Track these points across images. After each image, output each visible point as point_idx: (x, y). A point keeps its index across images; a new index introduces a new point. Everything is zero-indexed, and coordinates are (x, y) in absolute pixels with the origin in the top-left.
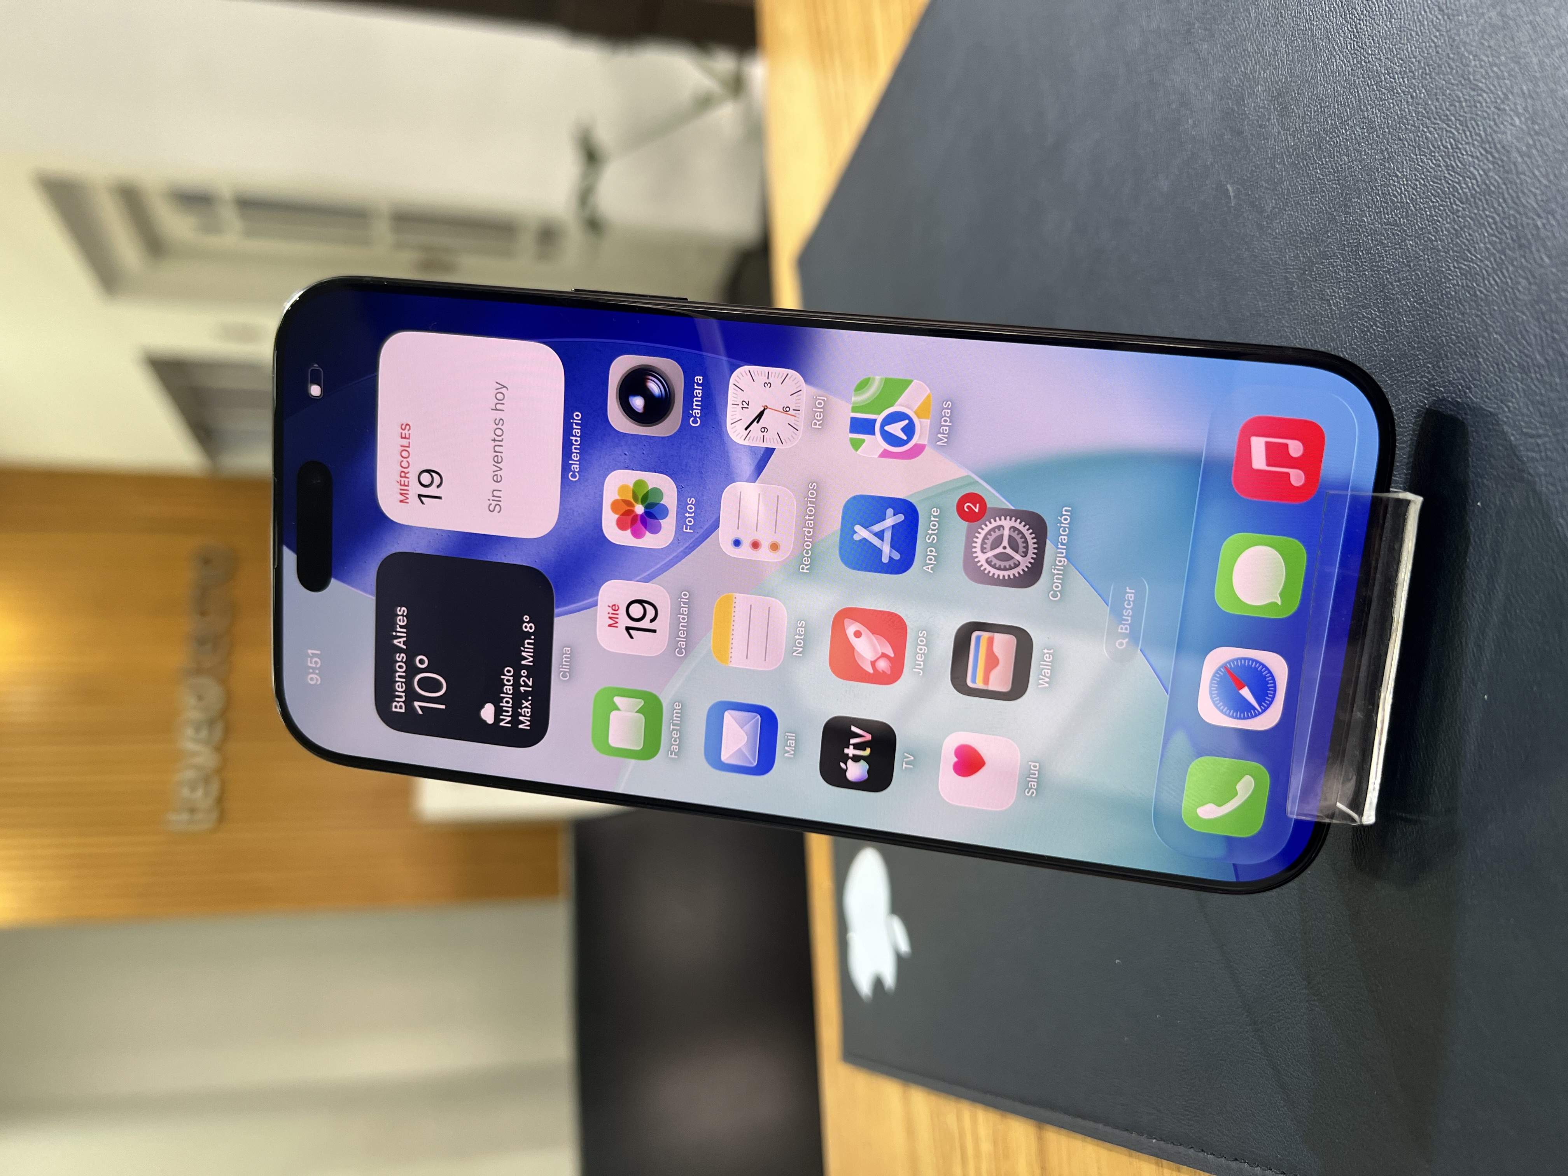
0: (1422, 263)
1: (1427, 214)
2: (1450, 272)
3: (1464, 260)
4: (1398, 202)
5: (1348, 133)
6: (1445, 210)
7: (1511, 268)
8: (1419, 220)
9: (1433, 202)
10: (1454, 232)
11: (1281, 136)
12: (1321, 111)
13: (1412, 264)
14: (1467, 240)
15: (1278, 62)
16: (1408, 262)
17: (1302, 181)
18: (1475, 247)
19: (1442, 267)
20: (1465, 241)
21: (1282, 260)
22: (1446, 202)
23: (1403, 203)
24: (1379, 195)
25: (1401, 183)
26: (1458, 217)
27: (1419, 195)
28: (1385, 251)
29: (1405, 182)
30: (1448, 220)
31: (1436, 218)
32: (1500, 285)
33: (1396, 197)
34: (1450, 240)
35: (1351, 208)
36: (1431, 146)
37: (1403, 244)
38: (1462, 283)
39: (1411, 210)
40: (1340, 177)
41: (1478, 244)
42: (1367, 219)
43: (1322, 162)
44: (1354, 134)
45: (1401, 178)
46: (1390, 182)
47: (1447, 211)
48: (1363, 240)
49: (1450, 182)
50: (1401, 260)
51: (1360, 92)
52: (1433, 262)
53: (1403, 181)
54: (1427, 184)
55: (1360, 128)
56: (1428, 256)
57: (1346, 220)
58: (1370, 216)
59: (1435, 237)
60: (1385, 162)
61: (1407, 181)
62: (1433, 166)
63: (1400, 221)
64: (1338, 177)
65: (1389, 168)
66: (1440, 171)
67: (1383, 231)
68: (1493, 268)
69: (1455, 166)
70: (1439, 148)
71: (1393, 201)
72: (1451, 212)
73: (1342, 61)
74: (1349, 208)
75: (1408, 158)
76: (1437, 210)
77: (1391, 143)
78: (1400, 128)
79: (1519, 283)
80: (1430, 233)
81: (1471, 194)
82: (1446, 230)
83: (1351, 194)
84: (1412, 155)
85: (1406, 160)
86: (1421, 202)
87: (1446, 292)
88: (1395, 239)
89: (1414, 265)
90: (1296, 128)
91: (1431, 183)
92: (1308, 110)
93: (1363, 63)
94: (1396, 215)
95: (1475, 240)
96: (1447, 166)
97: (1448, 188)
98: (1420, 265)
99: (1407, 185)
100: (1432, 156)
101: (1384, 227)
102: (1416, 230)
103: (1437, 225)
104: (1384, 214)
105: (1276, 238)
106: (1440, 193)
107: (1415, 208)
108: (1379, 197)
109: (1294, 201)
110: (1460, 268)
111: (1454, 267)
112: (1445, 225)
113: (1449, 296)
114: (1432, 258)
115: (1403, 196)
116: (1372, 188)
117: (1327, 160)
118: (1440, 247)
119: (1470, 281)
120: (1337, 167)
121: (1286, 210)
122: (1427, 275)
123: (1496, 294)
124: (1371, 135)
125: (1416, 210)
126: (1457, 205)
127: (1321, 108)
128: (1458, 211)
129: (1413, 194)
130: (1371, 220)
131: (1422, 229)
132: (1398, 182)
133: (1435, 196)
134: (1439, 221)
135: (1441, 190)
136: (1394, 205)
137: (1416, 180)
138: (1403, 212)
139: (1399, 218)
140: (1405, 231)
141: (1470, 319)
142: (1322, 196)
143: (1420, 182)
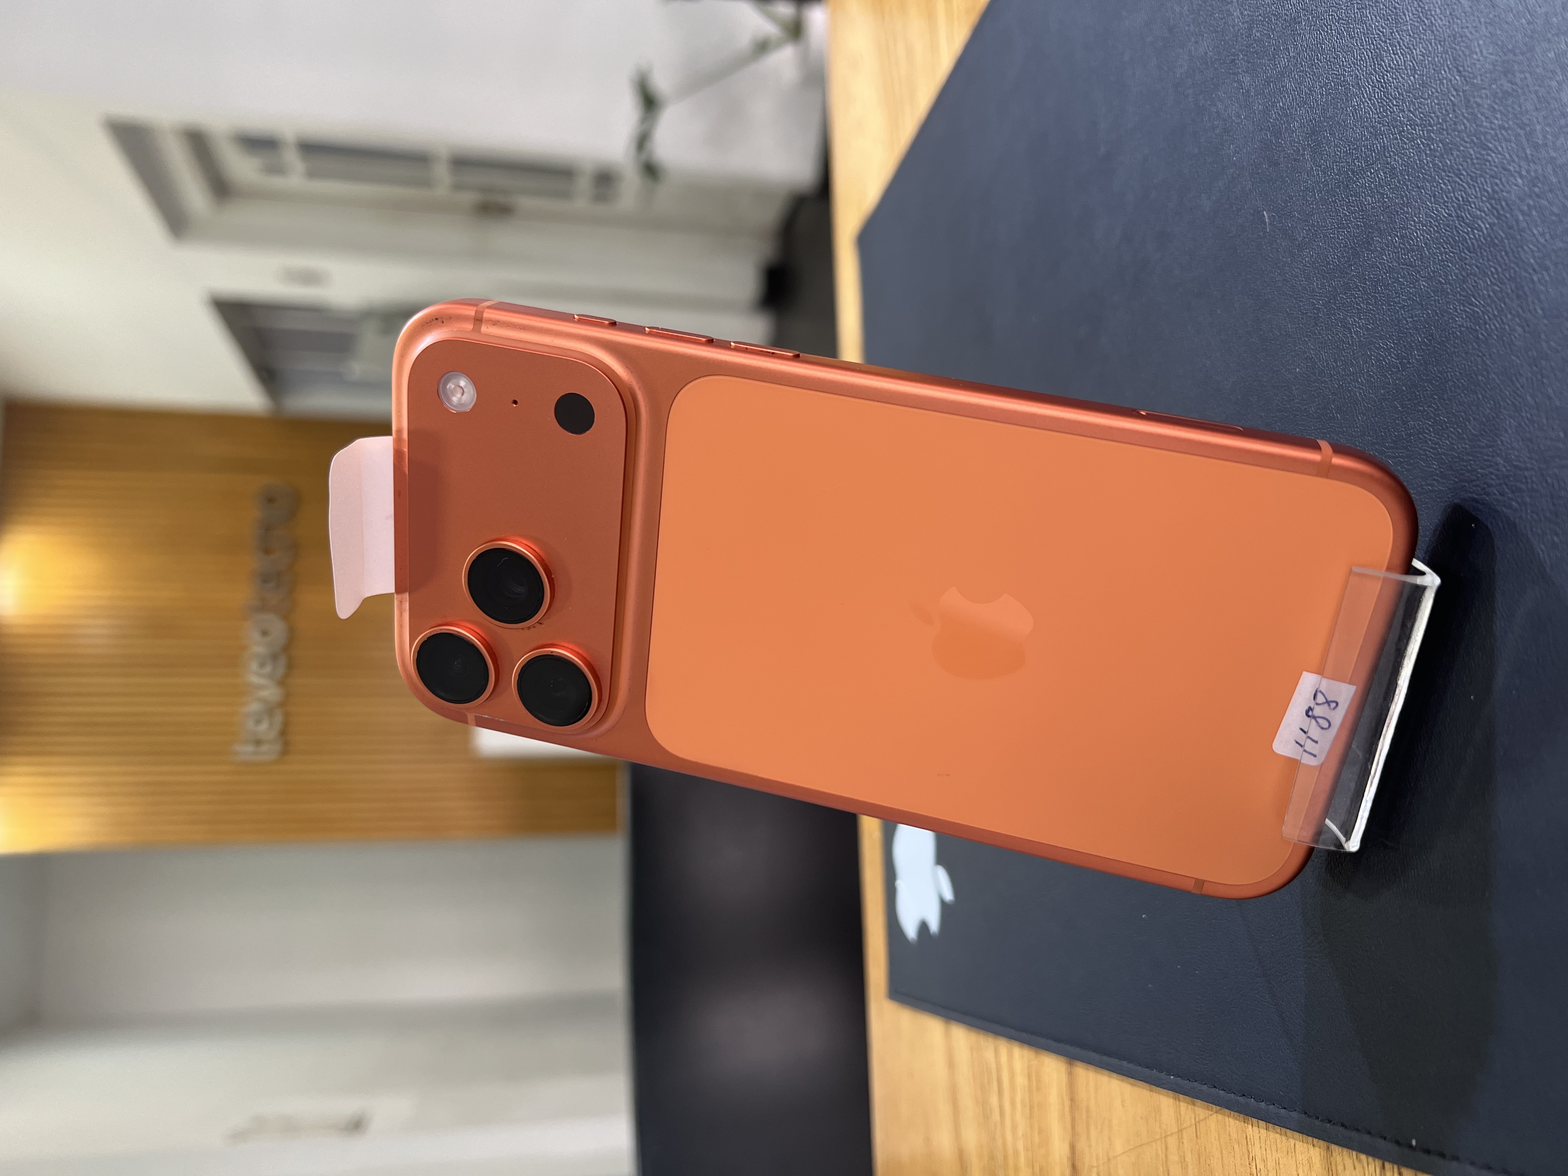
0: (1433, 302)
1: (1439, 260)
2: (1456, 314)
3: (1470, 304)
4: (1414, 245)
5: (1373, 176)
6: (1454, 257)
7: (1509, 316)
8: (1431, 264)
9: (1444, 248)
10: (1462, 278)
11: (1313, 171)
12: (1350, 153)
13: (1424, 303)
14: (1473, 286)
15: (1313, 102)
16: (1421, 300)
17: (1330, 215)
18: (1478, 294)
19: (1450, 308)
20: (1471, 286)
21: (1310, 287)
22: (1456, 250)
23: (1418, 246)
24: (1397, 236)
25: (1418, 227)
26: (1466, 264)
27: (1433, 241)
28: (1401, 288)
29: (1421, 227)
30: (1457, 266)
31: (1446, 263)
32: (1499, 330)
33: (1412, 240)
34: (1458, 286)
35: (1373, 246)
36: (1444, 196)
37: (1417, 284)
38: (1467, 325)
39: (1425, 254)
40: (1365, 216)
41: (1482, 291)
42: (1387, 257)
43: (1349, 199)
44: (1378, 177)
45: (1418, 223)
46: (1407, 226)
47: (1457, 258)
48: (1382, 276)
49: (1460, 232)
50: (1414, 298)
51: (1385, 139)
52: (1443, 303)
53: (1419, 226)
54: (1441, 232)
55: (1384, 173)
56: (1438, 297)
57: (1368, 257)
58: (1389, 255)
59: (1445, 281)
60: (1404, 206)
61: (1423, 226)
62: (1446, 215)
63: (1415, 263)
64: (1362, 215)
65: (1408, 213)
66: (1452, 221)
67: (1401, 271)
68: (1494, 315)
69: (1465, 218)
70: (1452, 200)
71: (1410, 244)
72: (1460, 259)
73: (1370, 108)
74: (1371, 245)
75: (1424, 205)
76: (1447, 256)
77: (1410, 190)
78: (1419, 177)
79: (1515, 330)
80: (1440, 276)
81: (1478, 245)
82: (1455, 275)
83: (1373, 233)
84: (1428, 203)
85: (1422, 207)
86: (1434, 247)
87: (1453, 331)
88: (1410, 279)
89: (1426, 304)
90: (1327, 166)
91: (1444, 231)
92: (1337, 150)
93: (1389, 113)
94: (1412, 257)
95: (1479, 287)
96: (1458, 217)
97: (1458, 237)
98: (1431, 305)
99: (1423, 230)
100: (1445, 206)
101: (1401, 266)
102: (1428, 272)
103: (1447, 270)
104: (1402, 254)
105: (1305, 265)
106: (1452, 241)
107: (1429, 252)
108: (1398, 238)
109: (1323, 233)
110: (1465, 311)
111: (1461, 310)
112: (1454, 270)
113: (1455, 335)
114: (1442, 300)
115: (1418, 239)
116: (1392, 229)
117: (1354, 198)
118: (1449, 290)
119: (1473, 323)
120: (1361, 206)
121: (1315, 241)
122: (1437, 314)
123: (1495, 337)
124: (1393, 180)
125: (1429, 253)
126: (1465, 253)
127: (1350, 149)
128: (1466, 259)
129: (1427, 238)
130: (1390, 258)
131: (1434, 272)
132: (1415, 226)
133: (1446, 243)
134: (1449, 266)
135: (1452, 237)
136: (1410, 246)
137: (1431, 227)
138: (1418, 254)
139: (1415, 260)
140: (1419, 272)
141: (1472, 358)
142: (1347, 232)
143: (1433, 228)
